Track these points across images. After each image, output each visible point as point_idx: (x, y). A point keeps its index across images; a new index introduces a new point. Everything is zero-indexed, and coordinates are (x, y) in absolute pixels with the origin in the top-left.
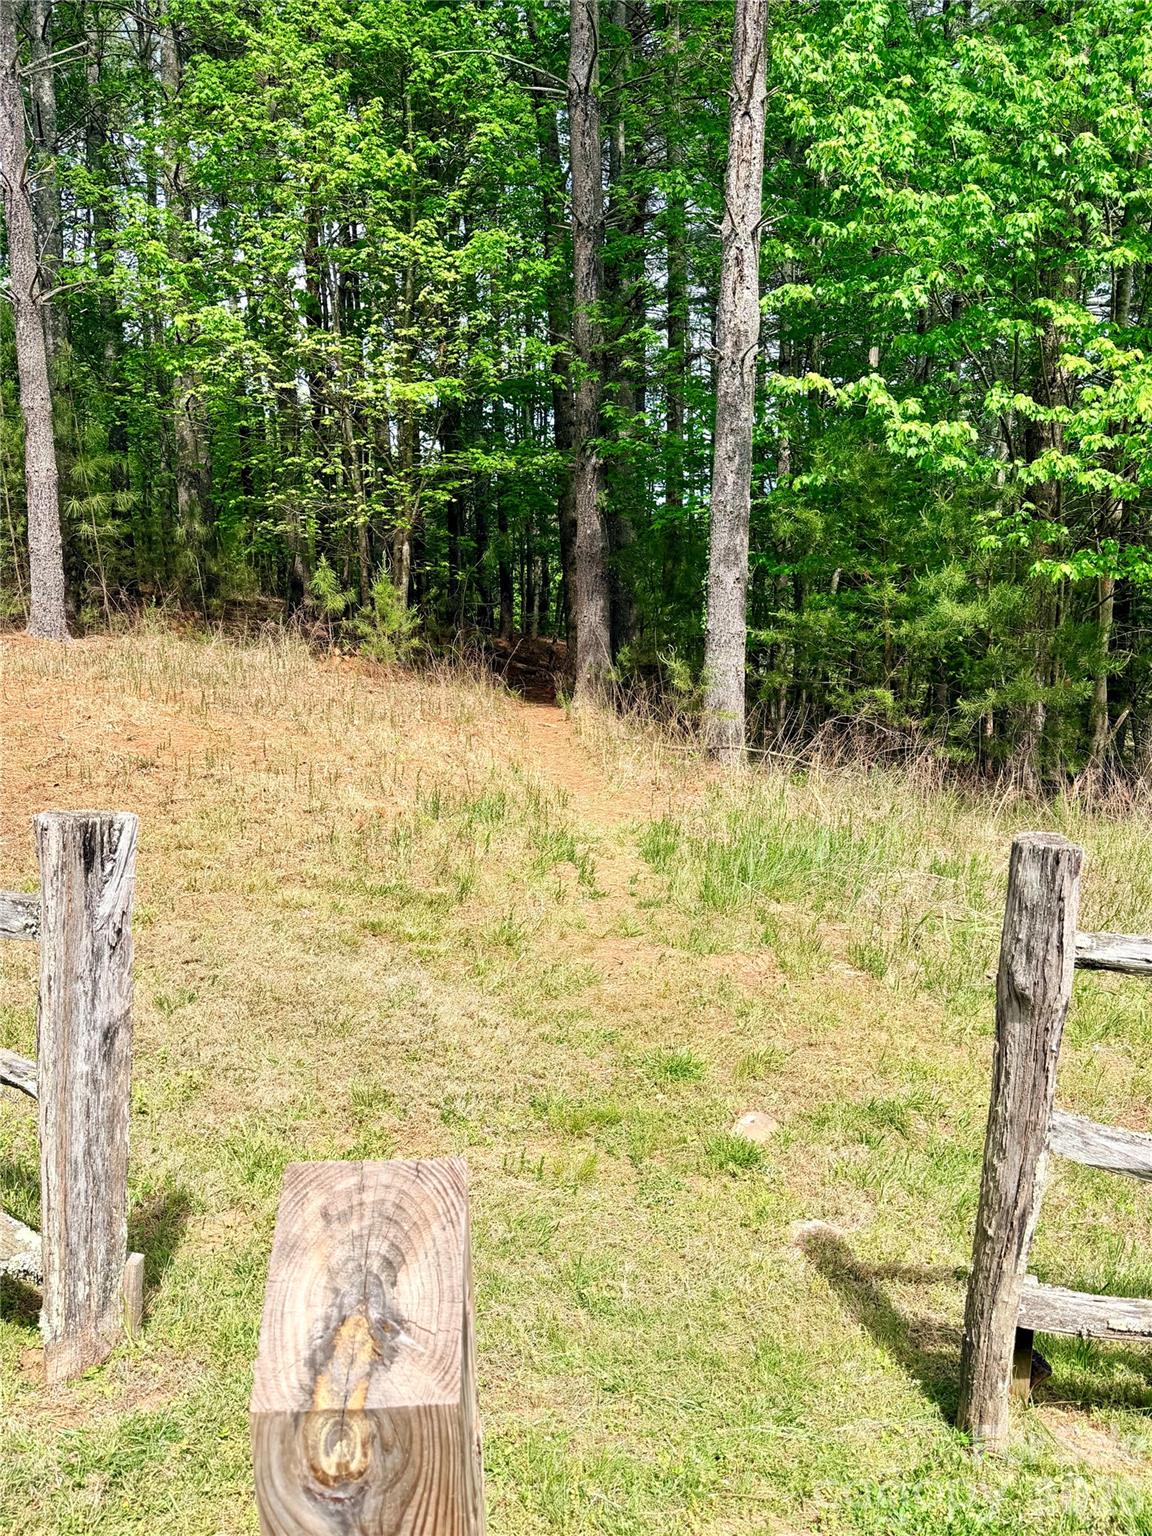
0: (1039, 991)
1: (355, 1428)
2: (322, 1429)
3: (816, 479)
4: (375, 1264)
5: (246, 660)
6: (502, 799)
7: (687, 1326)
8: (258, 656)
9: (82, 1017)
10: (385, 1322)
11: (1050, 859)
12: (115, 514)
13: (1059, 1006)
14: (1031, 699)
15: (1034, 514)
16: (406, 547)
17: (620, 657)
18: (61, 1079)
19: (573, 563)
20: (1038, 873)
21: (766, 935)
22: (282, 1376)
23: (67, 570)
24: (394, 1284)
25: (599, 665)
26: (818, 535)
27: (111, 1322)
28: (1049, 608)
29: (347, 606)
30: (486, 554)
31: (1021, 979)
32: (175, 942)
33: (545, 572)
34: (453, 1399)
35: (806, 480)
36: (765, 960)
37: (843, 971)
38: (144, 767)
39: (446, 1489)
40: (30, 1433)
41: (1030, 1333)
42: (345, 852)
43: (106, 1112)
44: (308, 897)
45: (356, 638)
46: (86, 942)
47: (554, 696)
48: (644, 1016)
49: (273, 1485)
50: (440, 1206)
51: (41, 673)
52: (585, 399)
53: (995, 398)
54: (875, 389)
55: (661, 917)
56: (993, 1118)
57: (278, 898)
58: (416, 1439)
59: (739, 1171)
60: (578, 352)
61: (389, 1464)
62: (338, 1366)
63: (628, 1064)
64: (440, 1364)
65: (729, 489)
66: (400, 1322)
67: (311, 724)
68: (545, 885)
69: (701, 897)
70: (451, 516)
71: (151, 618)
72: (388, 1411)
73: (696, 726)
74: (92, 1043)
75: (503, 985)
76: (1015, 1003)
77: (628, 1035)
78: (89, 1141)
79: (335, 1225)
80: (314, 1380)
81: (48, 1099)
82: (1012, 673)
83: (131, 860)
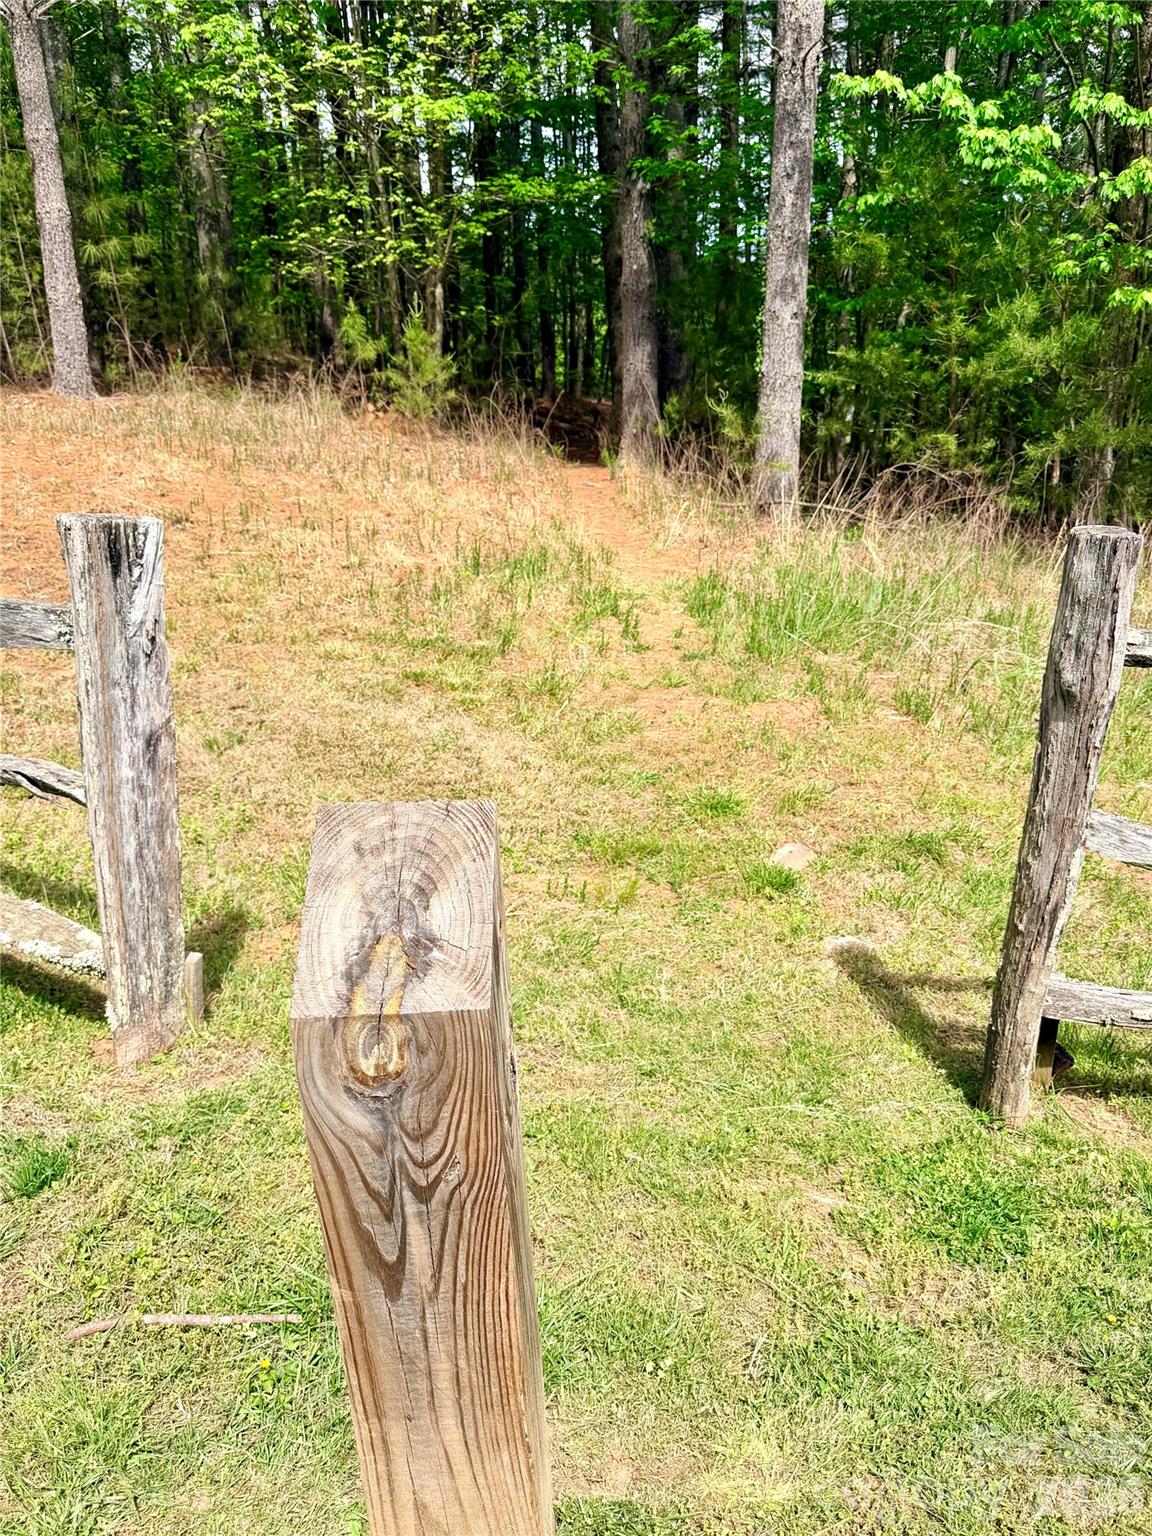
0: (1086, 687)
1: (391, 1032)
2: (358, 1034)
3: (881, 198)
4: (408, 891)
5: (276, 417)
6: (544, 555)
7: (722, 1024)
8: (288, 412)
9: (123, 723)
10: (418, 941)
11: (1108, 549)
12: (135, 261)
13: (1105, 702)
14: (1101, 442)
15: (1118, 238)
16: (439, 290)
17: (668, 408)
18: (106, 782)
19: (619, 308)
20: (1094, 564)
21: (812, 683)
22: (320, 988)
23: (89, 323)
24: (426, 908)
25: (646, 418)
26: (883, 264)
27: (176, 1014)
28: (1126, 344)
29: (379, 355)
30: (525, 297)
31: (1068, 676)
32: (221, 690)
33: (589, 324)
34: (485, 1005)
35: (871, 199)
36: (809, 708)
37: (888, 717)
38: (179, 521)
39: (480, 1089)
40: (104, 1106)
41: (1055, 1023)
42: (386, 607)
43: (155, 818)
44: (350, 649)
45: (389, 390)
46: (120, 648)
47: (599, 453)
48: (684, 760)
49: (315, 1086)
50: (470, 842)
51: (69, 431)
52: (631, 116)
53: (1083, 98)
54: (948, 88)
55: (706, 668)
56: (1030, 818)
57: (320, 650)
58: (450, 1041)
59: (775, 895)
60: (623, 59)
61: (425, 1066)
62: (374, 978)
63: (670, 803)
64: (472, 976)
65: (787, 211)
66: (433, 940)
67: (346, 480)
68: (589, 639)
69: (747, 648)
70: (487, 254)
71: (178, 373)
72: (422, 1016)
73: (747, 479)
74: (135, 750)
75: (546, 731)
76: (1060, 702)
77: (670, 777)
78: (140, 844)
79: (368, 858)
80: (351, 990)
81: (95, 802)
82: (1081, 415)
83: (159, 566)
